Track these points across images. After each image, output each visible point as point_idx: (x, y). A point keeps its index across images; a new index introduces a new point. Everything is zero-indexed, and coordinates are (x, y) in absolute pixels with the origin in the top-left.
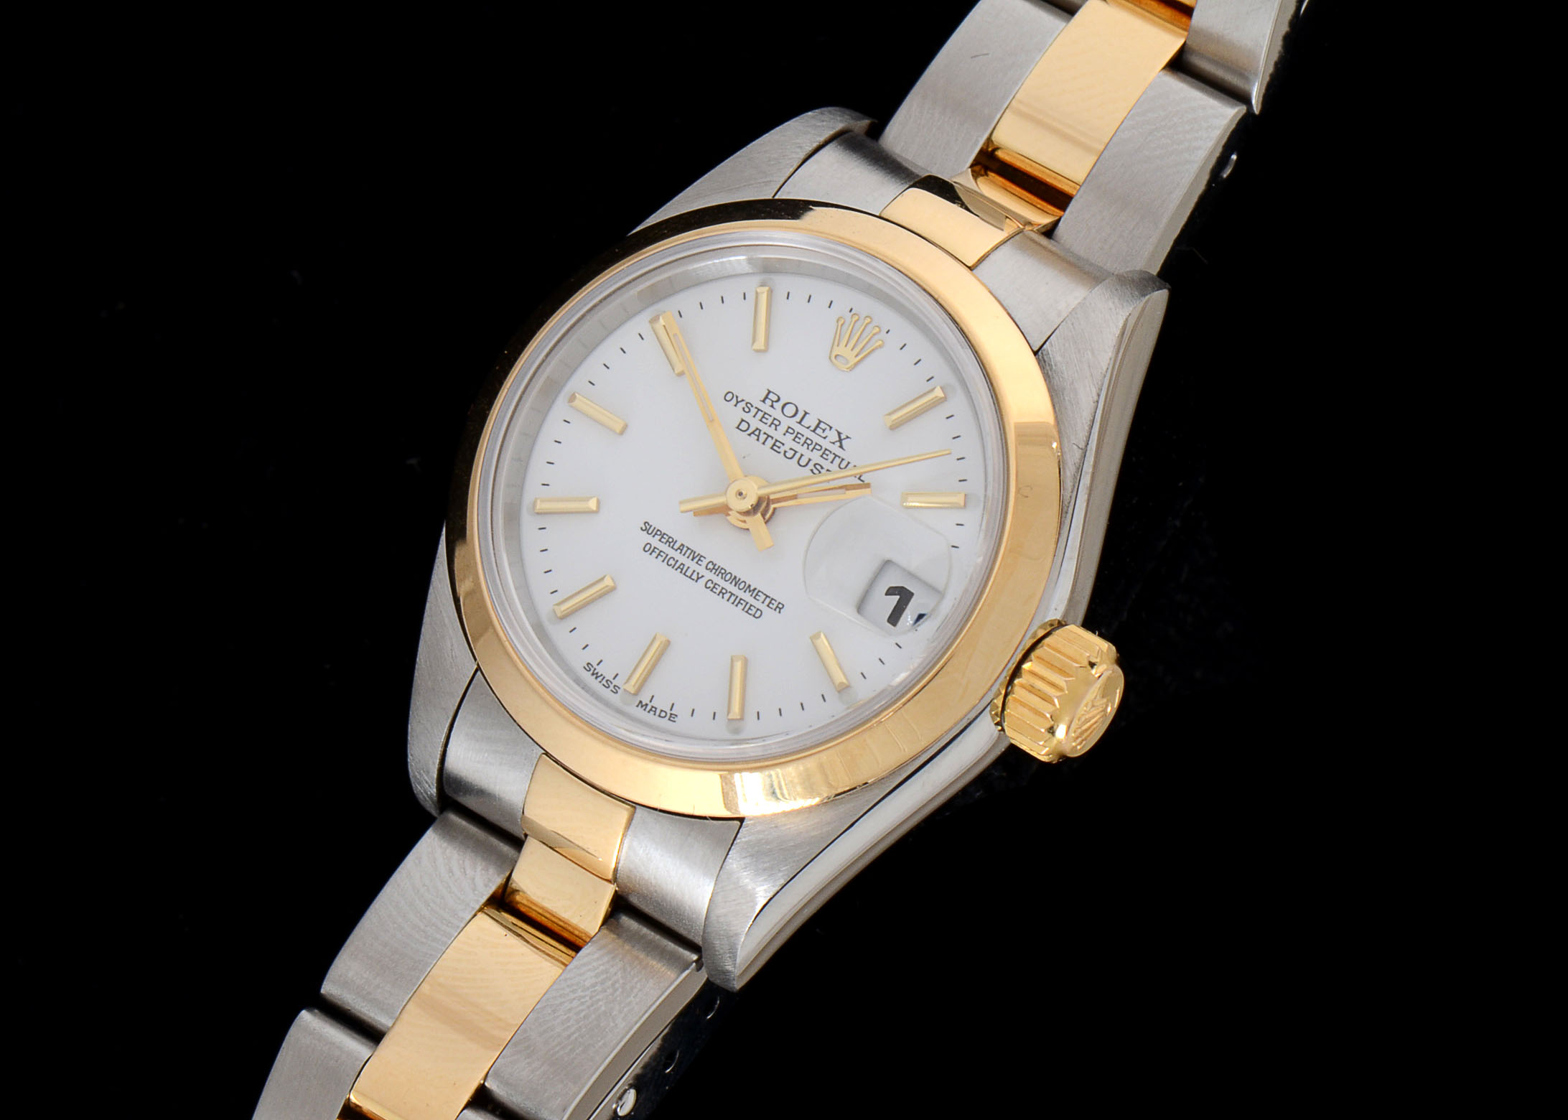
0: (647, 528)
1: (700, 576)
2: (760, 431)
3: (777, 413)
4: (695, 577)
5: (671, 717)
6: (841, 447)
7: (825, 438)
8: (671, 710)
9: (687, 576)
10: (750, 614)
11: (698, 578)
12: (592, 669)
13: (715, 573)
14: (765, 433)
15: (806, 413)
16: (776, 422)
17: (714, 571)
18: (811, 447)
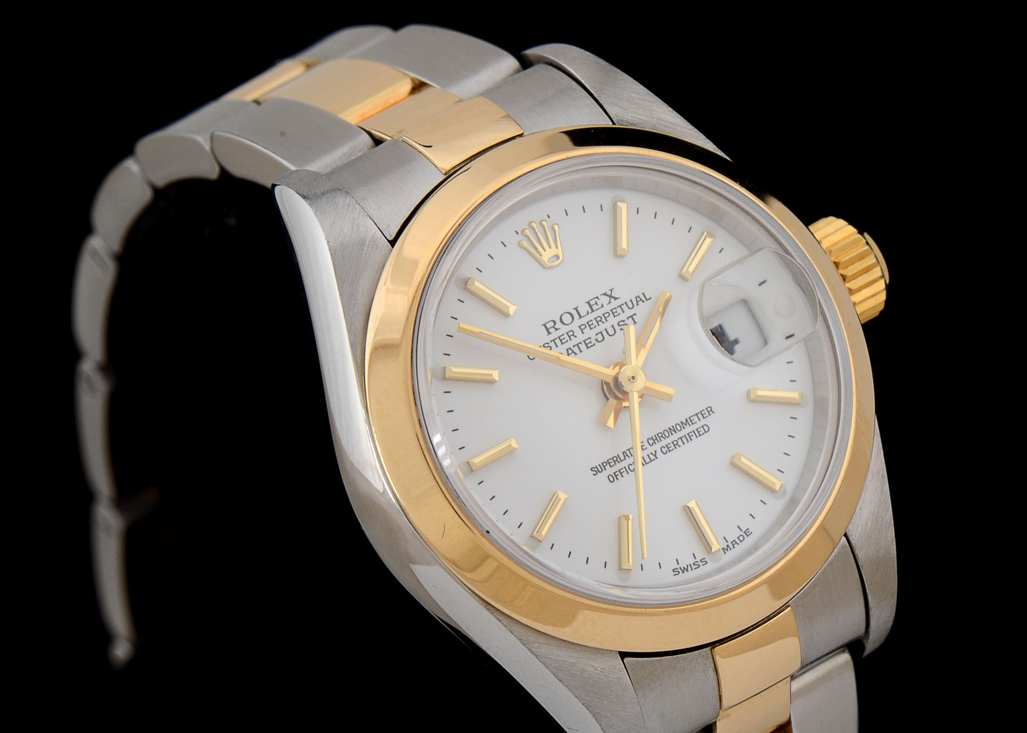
0: (596, 471)
1: (654, 453)
3: (564, 329)
4: (652, 457)
5: (746, 534)
6: (616, 299)
7: (602, 306)
8: (741, 531)
9: (649, 462)
10: (703, 434)
11: (655, 456)
12: (679, 570)
13: (658, 442)
14: (574, 346)
15: (576, 309)
16: (570, 334)
17: (656, 441)
18: (604, 320)
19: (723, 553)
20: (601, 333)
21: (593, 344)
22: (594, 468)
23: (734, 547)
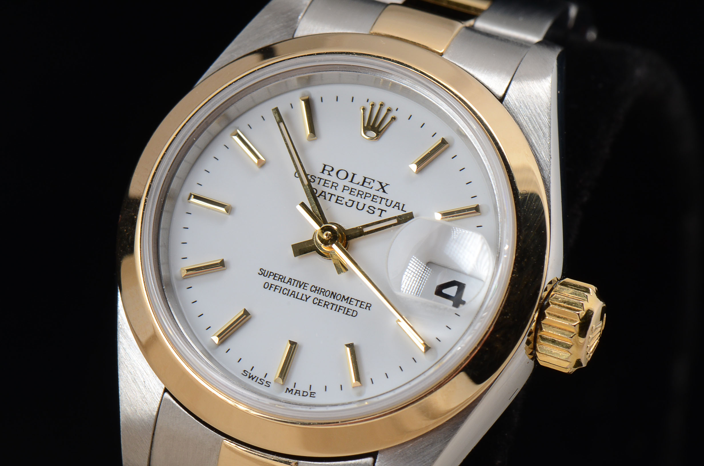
19: (285, 391)
20: (354, 201)
21: (341, 203)
22: (263, 270)
23: (295, 394)
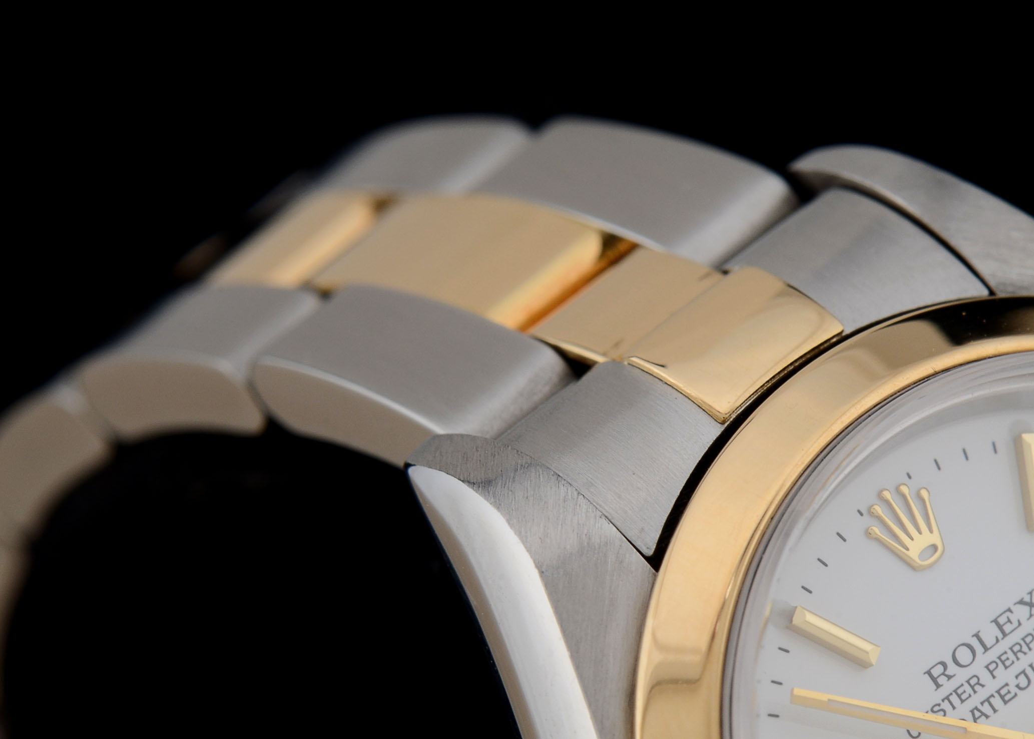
2: (976, 708)
3: (961, 676)
7: (1020, 625)
14: (982, 703)
16: (973, 682)
18: (1025, 649)
20: (1024, 672)
21: (1013, 695)
